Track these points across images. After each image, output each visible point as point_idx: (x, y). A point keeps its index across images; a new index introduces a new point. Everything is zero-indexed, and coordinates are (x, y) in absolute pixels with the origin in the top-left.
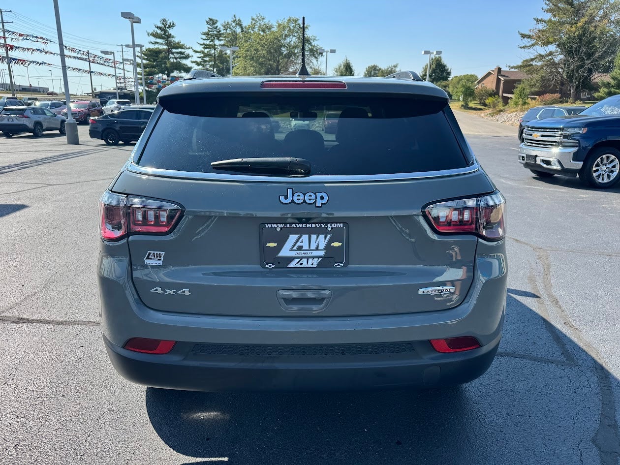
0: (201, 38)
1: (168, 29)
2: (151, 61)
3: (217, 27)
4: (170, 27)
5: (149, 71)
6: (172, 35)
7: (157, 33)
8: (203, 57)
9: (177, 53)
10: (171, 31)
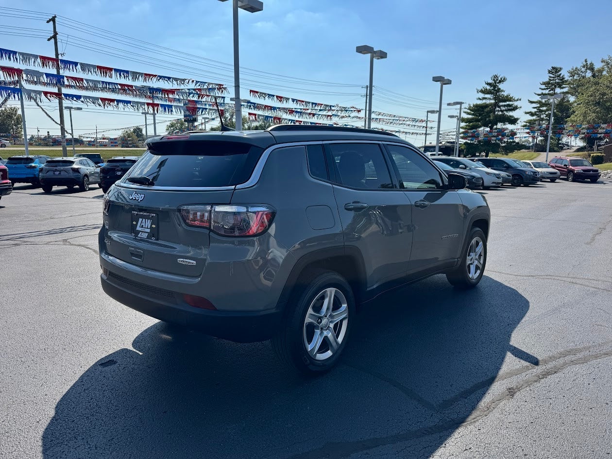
0: (540, 88)
1: (498, 84)
2: (477, 116)
3: (560, 74)
4: (500, 82)
5: (473, 125)
6: (502, 89)
7: (486, 89)
8: (539, 107)
9: (504, 106)
10: (501, 86)
